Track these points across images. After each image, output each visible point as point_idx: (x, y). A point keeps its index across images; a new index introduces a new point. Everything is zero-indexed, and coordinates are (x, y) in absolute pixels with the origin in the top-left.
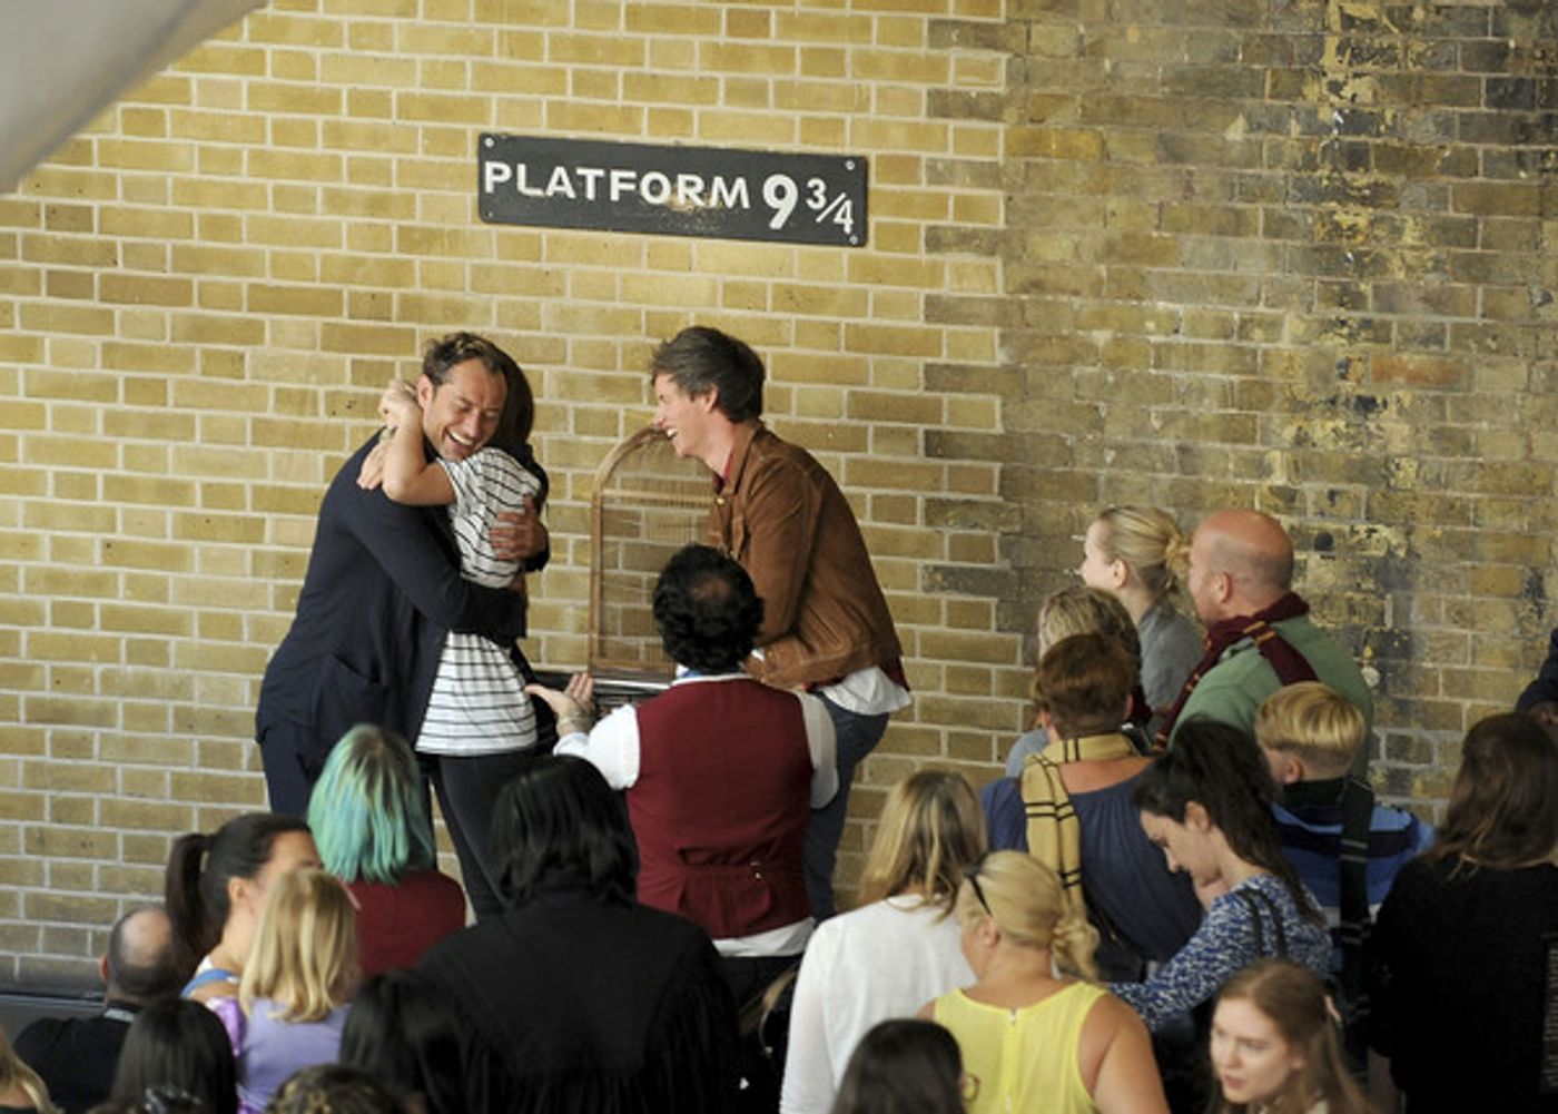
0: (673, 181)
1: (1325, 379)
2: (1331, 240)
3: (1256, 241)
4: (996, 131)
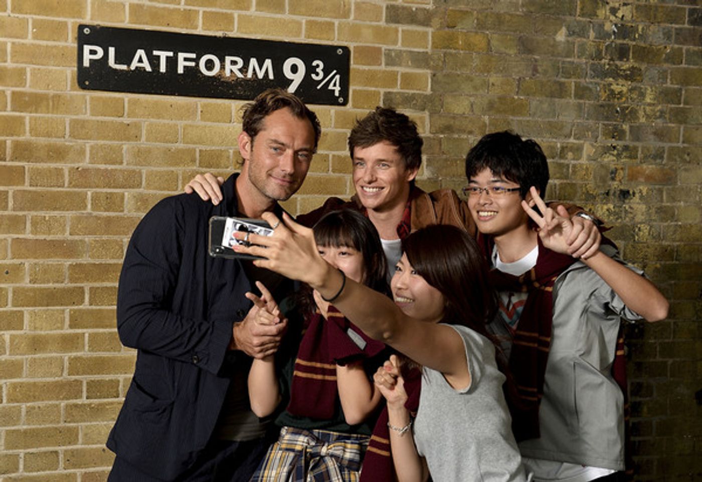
0: (222, 61)
1: (604, 181)
2: (609, 100)
3: (571, 101)
4: (427, 33)
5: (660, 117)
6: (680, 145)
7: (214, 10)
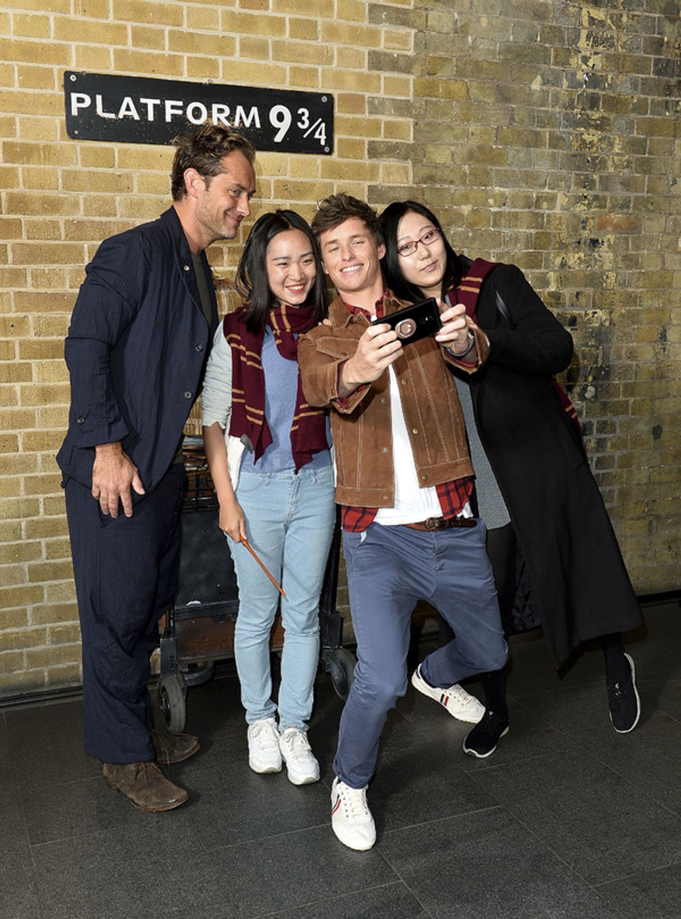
0: (209, 109)
1: (575, 230)
2: (581, 150)
3: (545, 150)
4: (409, 80)
5: (627, 166)
6: (645, 195)
7: (198, 55)
